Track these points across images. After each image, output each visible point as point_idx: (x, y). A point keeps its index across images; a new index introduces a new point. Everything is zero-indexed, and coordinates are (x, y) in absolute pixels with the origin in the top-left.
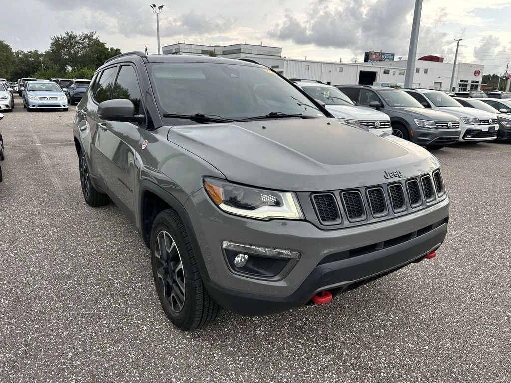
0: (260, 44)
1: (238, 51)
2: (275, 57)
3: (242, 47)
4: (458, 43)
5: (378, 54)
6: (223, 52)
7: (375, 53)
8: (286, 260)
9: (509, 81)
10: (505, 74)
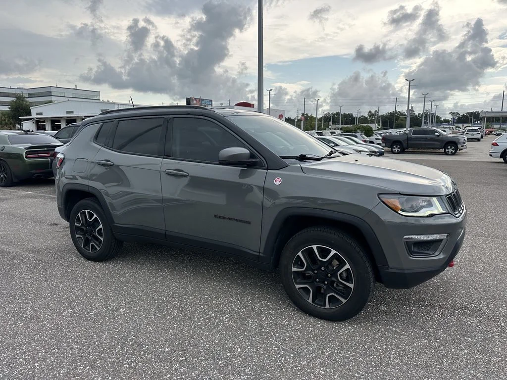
0: (75, 87)
1: (49, 94)
2: (92, 101)
3: (52, 90)
4: (270, 93)
5: (198, 100)
6: (29, 94)
7: (196, 99)
8: (440, 241)
9: (302, 122)
10: (297, 117)
